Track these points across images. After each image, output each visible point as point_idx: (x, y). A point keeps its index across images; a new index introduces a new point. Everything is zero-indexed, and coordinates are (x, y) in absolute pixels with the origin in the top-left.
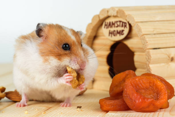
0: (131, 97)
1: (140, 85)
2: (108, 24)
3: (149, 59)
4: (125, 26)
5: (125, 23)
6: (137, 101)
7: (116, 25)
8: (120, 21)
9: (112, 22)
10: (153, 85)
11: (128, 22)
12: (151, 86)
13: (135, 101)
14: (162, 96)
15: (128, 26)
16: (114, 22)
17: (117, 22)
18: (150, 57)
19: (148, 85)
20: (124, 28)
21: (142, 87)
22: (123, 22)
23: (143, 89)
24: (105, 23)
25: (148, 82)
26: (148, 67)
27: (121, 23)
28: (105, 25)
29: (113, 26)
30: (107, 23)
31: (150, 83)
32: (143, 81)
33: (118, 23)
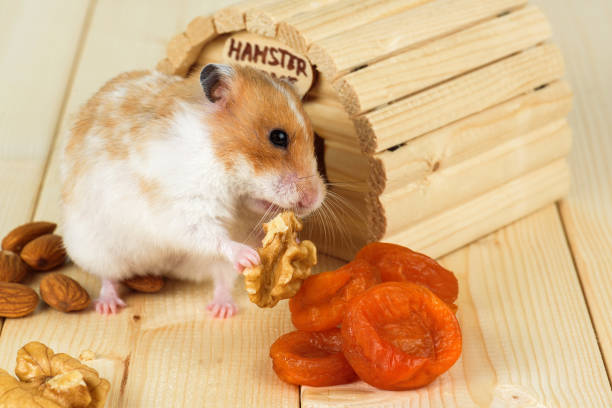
0: (367, 353)
1: (387, 312)
2: (243, 49)
3: (378, 183)
4: (301, 70)
5: (300, 61)
6: (385, 367)
7: (269, 58)
8: (284, 53)
9: (257, 47)
10: (421, 309)
11: (314, 67)
12: (414, 312)
13: (378, 366)
14: (447, 341)
15: (309, 70)
16: (262, 49)
17: (273, 50)
18: (381, 178)
19: (406, 308)
20: (298, 73)
21: (390, 315)
22: (293, 58)
23: (395, 321)
24: (233, 41)
25: (407, 300)
26: (375, 203)
27: (287, 58)
28: (232, 49)
29: (260, 58)
30: (240, 44)
31: (411, 302)
32: (392, 301)
33: (278, 56)
